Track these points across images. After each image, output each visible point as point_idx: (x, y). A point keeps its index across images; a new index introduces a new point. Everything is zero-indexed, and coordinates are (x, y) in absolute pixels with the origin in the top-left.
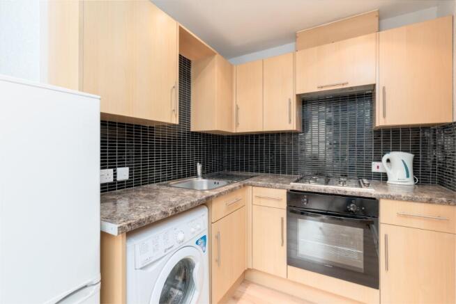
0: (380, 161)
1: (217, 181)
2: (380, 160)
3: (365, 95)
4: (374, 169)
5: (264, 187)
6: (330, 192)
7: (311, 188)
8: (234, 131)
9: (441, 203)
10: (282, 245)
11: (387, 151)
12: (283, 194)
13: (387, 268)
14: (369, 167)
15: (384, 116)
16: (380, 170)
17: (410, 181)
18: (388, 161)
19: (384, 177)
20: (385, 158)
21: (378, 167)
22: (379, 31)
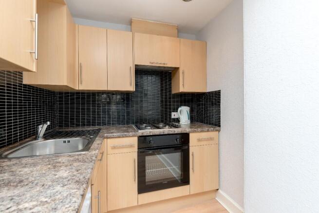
0: (177, 112)
1: (66, 140)
4: (173, 117)
5: (119, 137)
6: (166, 133)
7: (155, 132)
8: (77, 89)
9: (212, 131)
10: (135, 180)
11: (181, 106)
12: (134, 141)
13: (193, 171)
14: (170, 115)
16: (175, 117)
17: (189, 122)
18: (180, 111)
21: (174, 115)
22: (178, 37)
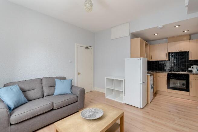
2: (190, 67)
3: (186, 53)
11: (192, 65)
12: (166, 74)
14: (188, 69)
15: (191, 58)
16: (190, 70)
18: (193, 67)
19: (191, 71)
20: (192, 67)
22: (190, 39)
